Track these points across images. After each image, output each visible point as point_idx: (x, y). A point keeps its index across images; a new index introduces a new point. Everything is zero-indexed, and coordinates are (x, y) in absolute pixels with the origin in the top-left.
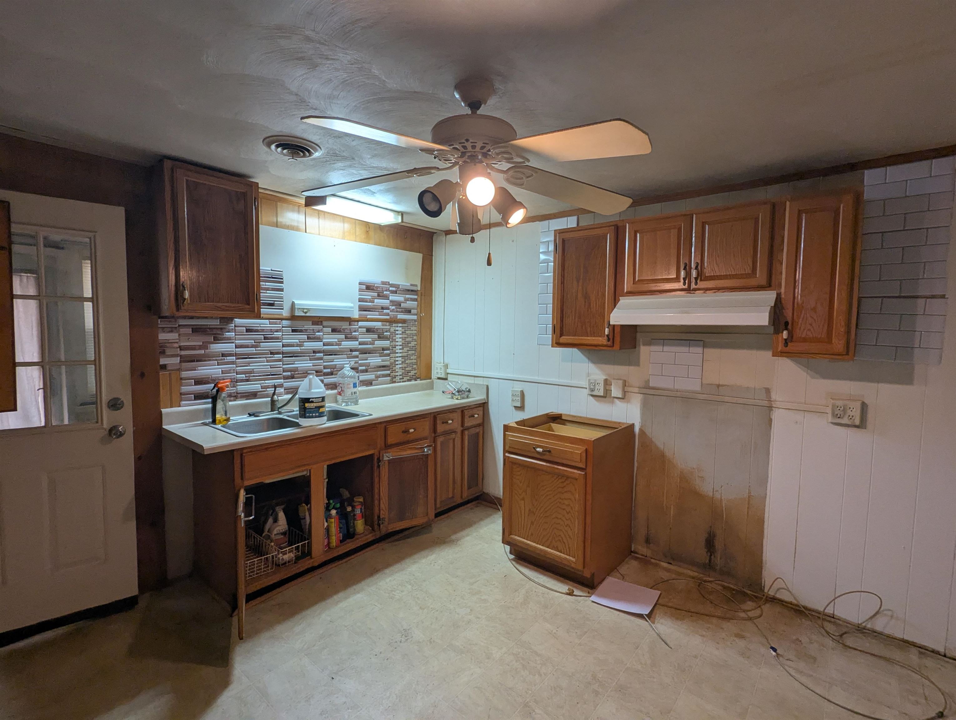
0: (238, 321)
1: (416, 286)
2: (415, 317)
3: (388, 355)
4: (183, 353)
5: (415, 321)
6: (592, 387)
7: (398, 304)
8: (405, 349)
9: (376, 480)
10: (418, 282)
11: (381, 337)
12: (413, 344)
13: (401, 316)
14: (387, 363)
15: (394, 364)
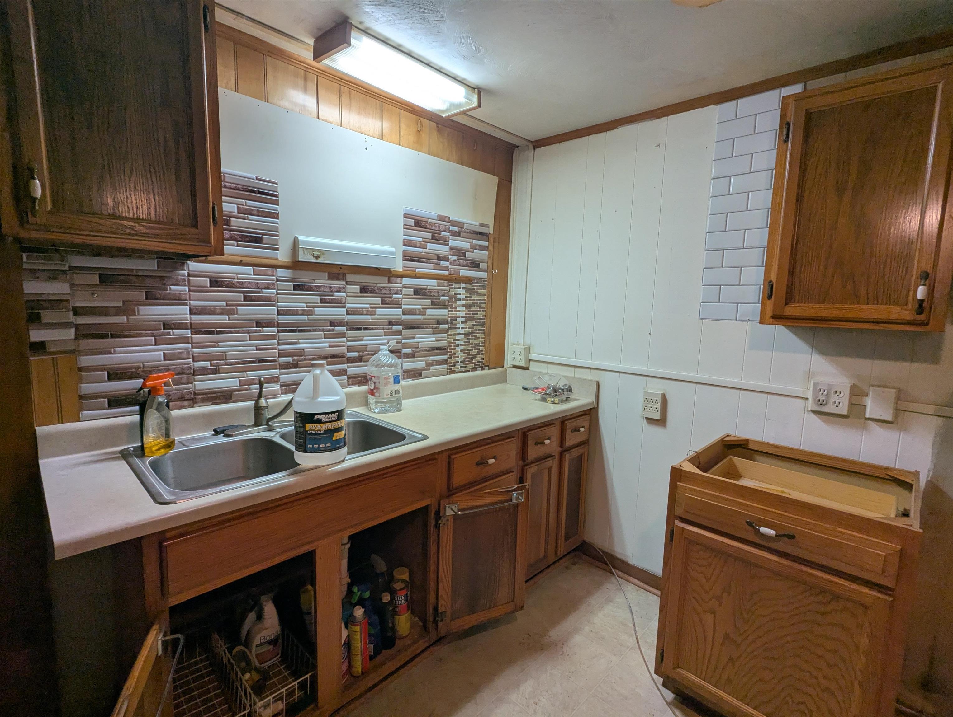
0: (193, 265)
1: (487, 226)
2: (484, 275)
3: (445, 331)
4: (82, 320)
5: (484, 280)
6: (821, 397)
7: (460, 253)
8: (470, 323)
9: (433, 548)
10: (490, 221)
11: (436, 304)
12: (480, 315)
13: (465, 272)
14: (444, 344)
15: (453, 344)
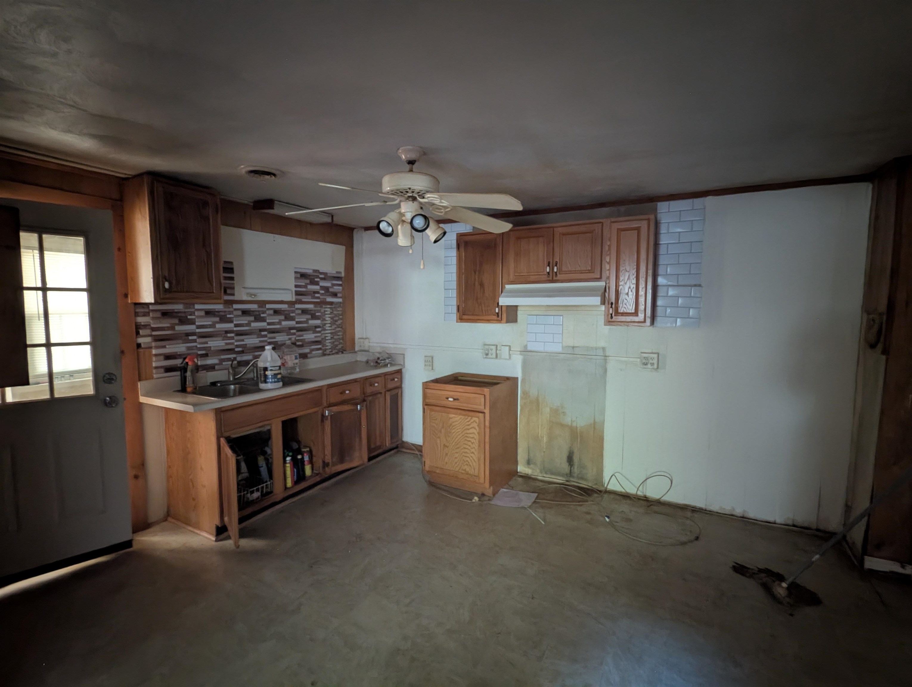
1: (340, 273)
2: (340, 300)
3: (319, 332)
5: (341, 303)
7: (326, 289)
8: (334, 327)
10: (342, 270)
11: (314, 317)
12: (339, 322)
13: (329, 299)
14: (319, 339)
15: (325, 339)
